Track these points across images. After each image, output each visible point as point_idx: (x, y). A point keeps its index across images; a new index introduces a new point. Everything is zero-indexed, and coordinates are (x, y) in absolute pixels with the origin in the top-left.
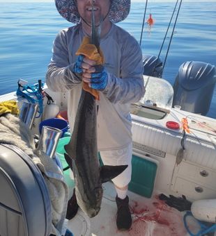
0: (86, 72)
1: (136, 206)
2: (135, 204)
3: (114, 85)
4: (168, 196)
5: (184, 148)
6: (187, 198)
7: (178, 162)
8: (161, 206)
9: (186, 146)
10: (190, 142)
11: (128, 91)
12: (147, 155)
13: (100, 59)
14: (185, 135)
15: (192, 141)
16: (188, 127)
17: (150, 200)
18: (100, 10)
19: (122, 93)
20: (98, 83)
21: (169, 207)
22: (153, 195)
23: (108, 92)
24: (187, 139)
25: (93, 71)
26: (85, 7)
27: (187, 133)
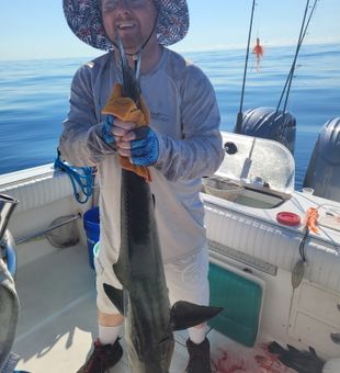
0: (121, 141)
1: (224, 359)
2: (222, 356)
3: (171, 153)
4: (285, 347)
5: (304, 260)
6: (318, 354)
7: (295, 285)
8: (269, 363)
9: (309, 255)
10: (315, 248)
11: (195, 160)
12: (246, 270)
13: (143, 118)
14: (306, 236)
15: (320, 247)
16: (316, 223)
17: (251, 350)
18: (140, 27)
19: (185, 164)
20: (143, 155)
21: (283, 367)
22: (258, 342)
23: (164, 166)
24: (311, 243)
25: (133, 138)
26: (114, 23)
27: (311, 232)
